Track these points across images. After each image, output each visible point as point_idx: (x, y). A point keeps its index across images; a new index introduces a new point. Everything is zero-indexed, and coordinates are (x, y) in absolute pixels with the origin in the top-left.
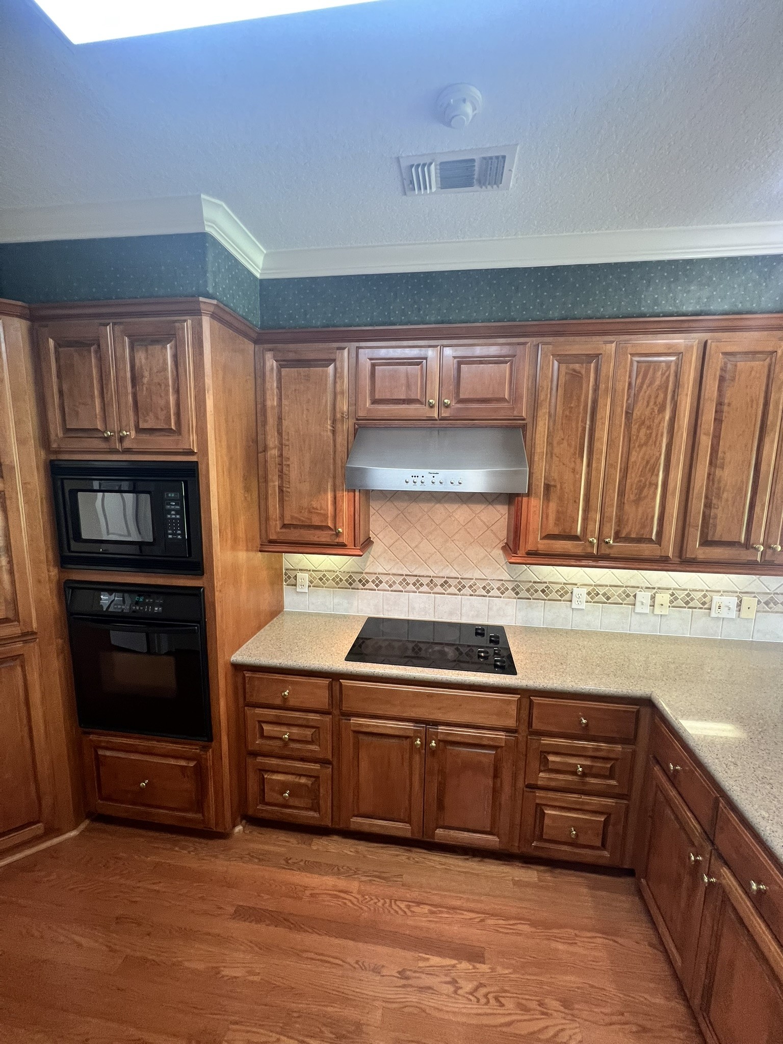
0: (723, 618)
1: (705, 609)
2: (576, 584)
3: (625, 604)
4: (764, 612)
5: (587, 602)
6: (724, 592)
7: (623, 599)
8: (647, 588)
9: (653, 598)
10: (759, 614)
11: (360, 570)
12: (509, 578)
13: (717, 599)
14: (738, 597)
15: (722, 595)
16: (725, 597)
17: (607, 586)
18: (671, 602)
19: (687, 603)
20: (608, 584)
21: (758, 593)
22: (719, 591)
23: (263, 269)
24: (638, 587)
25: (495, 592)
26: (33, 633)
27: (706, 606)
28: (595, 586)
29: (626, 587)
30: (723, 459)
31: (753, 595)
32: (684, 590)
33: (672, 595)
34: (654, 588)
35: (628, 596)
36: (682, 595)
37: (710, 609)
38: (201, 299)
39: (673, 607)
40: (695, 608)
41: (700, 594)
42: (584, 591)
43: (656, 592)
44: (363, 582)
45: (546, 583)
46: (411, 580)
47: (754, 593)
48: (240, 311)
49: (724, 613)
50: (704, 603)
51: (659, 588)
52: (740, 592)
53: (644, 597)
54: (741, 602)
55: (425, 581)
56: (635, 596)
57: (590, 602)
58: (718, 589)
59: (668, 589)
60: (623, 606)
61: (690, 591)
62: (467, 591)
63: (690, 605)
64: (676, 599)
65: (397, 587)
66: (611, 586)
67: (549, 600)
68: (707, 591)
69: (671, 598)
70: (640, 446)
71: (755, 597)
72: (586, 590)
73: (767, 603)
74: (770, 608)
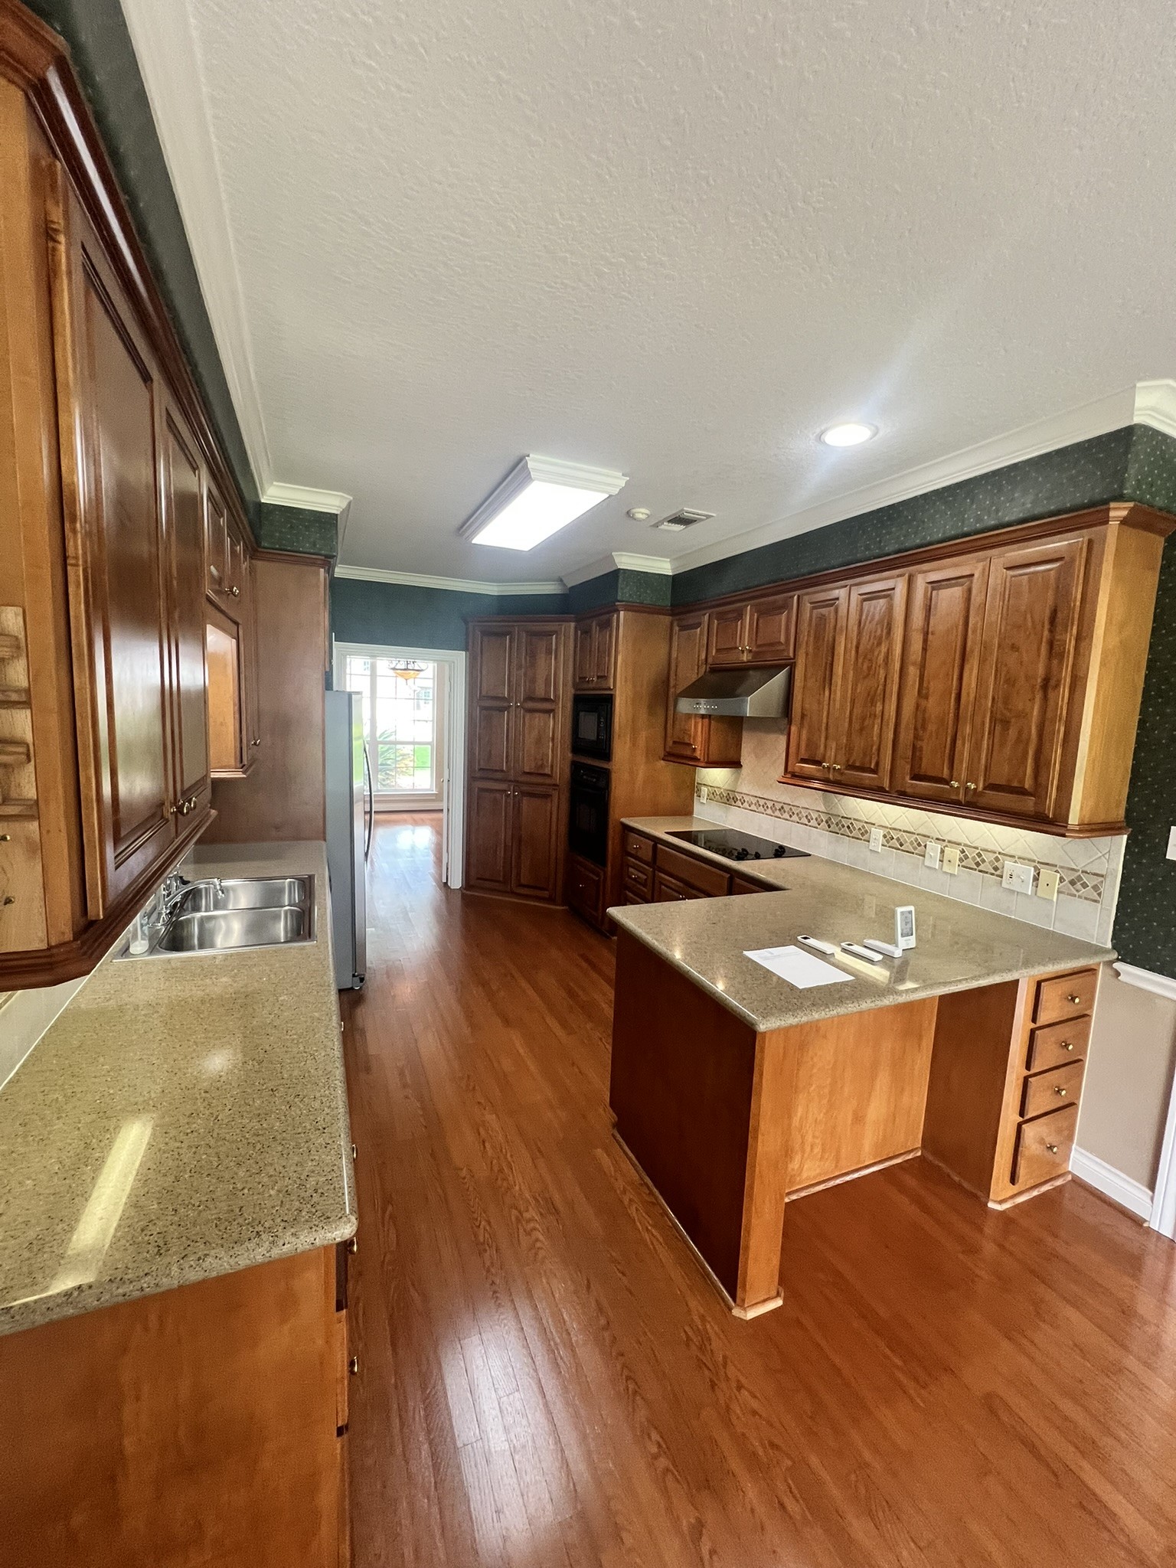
0: (1018, 892)
1: (997, 876)
2: (874, 824)
3: (916, 854)
4: (1068, 894)
5: (883, 845)
6: (1019, 858)
7: (915, 849)
8: (937, 839)
9: (942, 852)
10: (1061, 895)
11: (733, 789)
12: (823, 809)
13: (1008, 864)
14: (1036, 868)
15: (1015, 862)
16: (1020, 865)
17: (900, 830)
18: (961, 860)
19: (978, 864)
20: (902, 829)
21: (1061, 867)
22: (1013, 857)
23: (672, 569)
24: (929, 837)
25: (813, 823)
26: (557, 786)
27: (997, 871)
28: (890, 829)
29: (918, 834)
30: (928, 688)
31: (1055, 869)
32: (975, 848)
33: (963, 852)
34: (944, 841)
35: (919, 845)
36: (971, 854)
37: (1001, 877)
38: (617, 603)
39: (963, 866)
40: (987, 873)
41: (992, 857)
42: (882, 832)
43: (947, 846)
44: (735, 800)
45: (850, 819)
46: (762, 802)
47: (1056, 866)
48: (648, 601)
49: (1015, 885)
50: (996, 869)
51: (949, 842)
52: (1039, 862)
53: (934, 848)
54: (1038, 874)
55: (770, 804)
56: (925, 846)
57: (886, 846)
58: (1012, 853)
59: (958, 844)
60: (914, 855)
61: (981, 850)
62: (795, 818)
63: (980, 868)
64: (966, 857)
65: (753, 807)
66: (904, 831)
67: (853, 837)
68: (1000, 853)
69: (962, 855)
70: (865, 678)
71: (1057, 871)
72: (882, 831)
73: (1073, 883)
74: (1077, 891)
